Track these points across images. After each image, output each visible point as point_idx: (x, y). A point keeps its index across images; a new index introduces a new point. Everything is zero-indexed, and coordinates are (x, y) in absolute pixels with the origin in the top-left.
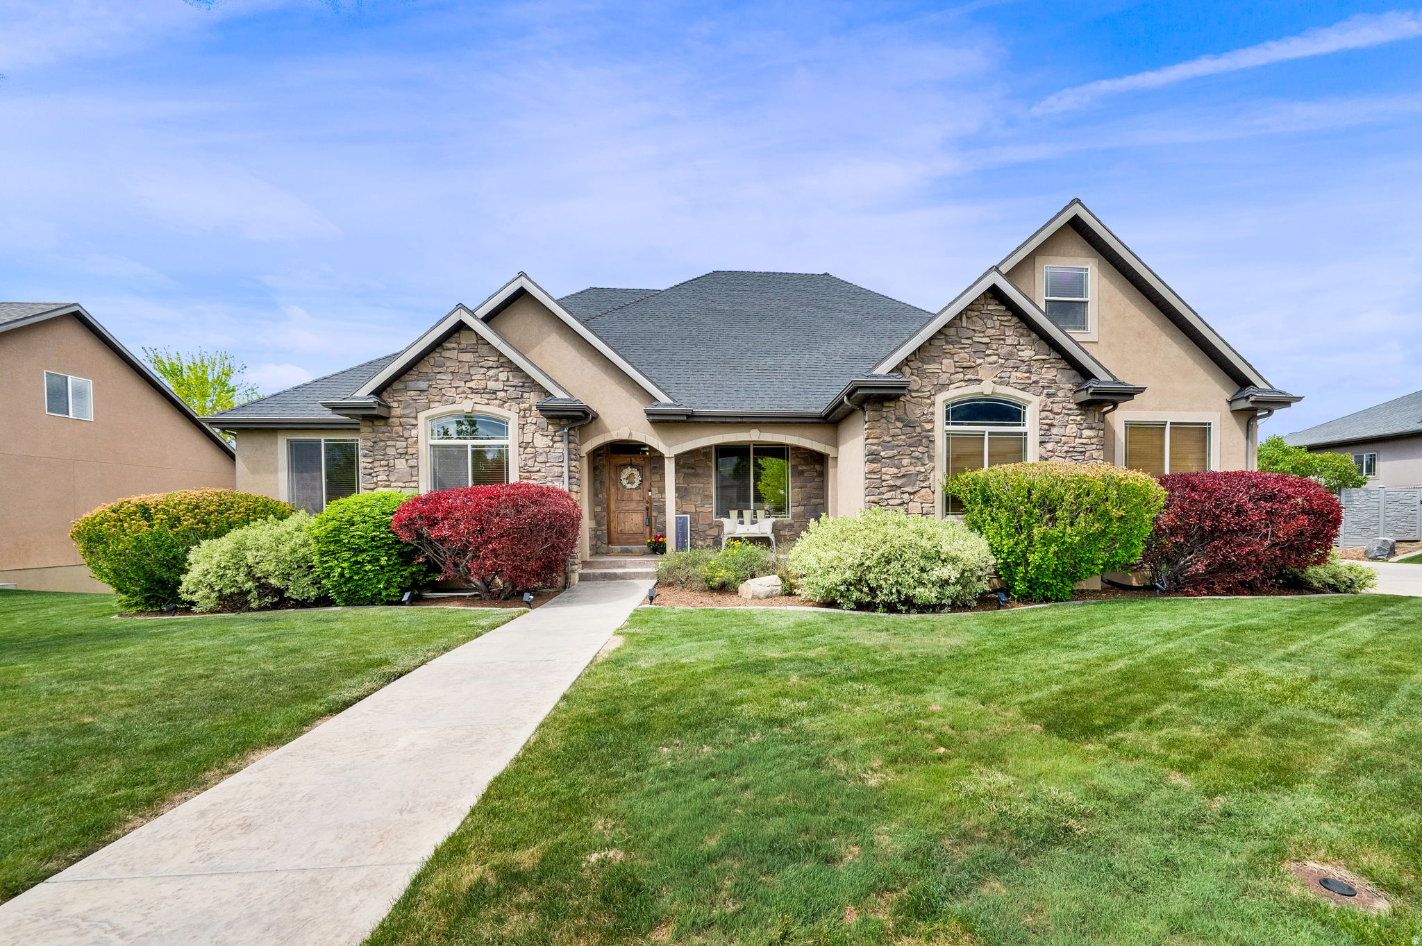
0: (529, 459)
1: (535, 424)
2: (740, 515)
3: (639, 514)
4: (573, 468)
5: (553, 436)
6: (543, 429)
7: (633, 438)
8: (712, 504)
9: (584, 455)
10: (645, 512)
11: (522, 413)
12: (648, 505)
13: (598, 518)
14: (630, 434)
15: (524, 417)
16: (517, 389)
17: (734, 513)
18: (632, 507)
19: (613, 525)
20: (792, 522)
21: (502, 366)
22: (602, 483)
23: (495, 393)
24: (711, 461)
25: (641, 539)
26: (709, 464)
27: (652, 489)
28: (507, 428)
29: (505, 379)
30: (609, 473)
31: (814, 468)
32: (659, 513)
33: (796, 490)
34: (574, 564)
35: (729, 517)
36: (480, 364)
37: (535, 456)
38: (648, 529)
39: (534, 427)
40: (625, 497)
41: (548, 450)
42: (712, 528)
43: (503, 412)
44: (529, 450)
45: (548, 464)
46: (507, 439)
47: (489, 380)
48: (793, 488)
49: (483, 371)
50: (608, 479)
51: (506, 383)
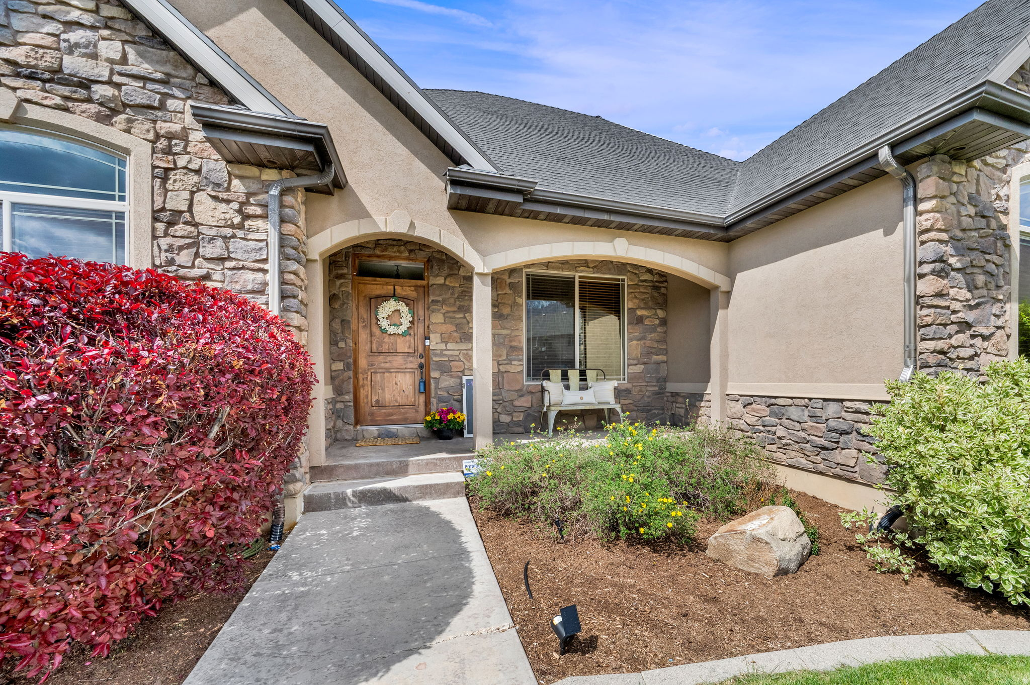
0: (181, 248)
1: (198, 172)
2: (565, 377)
3: (408, 375)
4: (292, 277)
5: (242, 204)
6: (218, 185)
7: (417, 233)
8: (521, 360)
9: (317, 257)
10: (417, 373)
11: (162, 144)
12: (423, 361)
13: (336, 382)
14: (412, 225)
15: (168, 151)
16: (149, 86)
17: (555, 374)
18: (395, 364)
19: (363, 393)
20: (629, 386)
21: (107, 27)
22: (345, 323)
23: (88, 88)
24: (521, 297)
25: (411, 414)
26: (518, 300)
27: (431, 335)
28: (122, 175)
29: (117, 56)
30: (358, 309)
31: (656, 314)
32: (442, 373)
33: (635, 342)
34: (294, 480)
35: (549, 380)
36: (41, 9)
37: (196, 244)
38: (422, 399)
39: (196, 178)
40: (385, 348)
41: (229, 232)
42: (522, 396)
43: (112, 134)
44: (180, 229)
45: (228, 264)
46: (122, 199)
47: (71, 52)
48: (630, 340)
49: (52, 27)
50: (355, 316)
51: (117, 68)
